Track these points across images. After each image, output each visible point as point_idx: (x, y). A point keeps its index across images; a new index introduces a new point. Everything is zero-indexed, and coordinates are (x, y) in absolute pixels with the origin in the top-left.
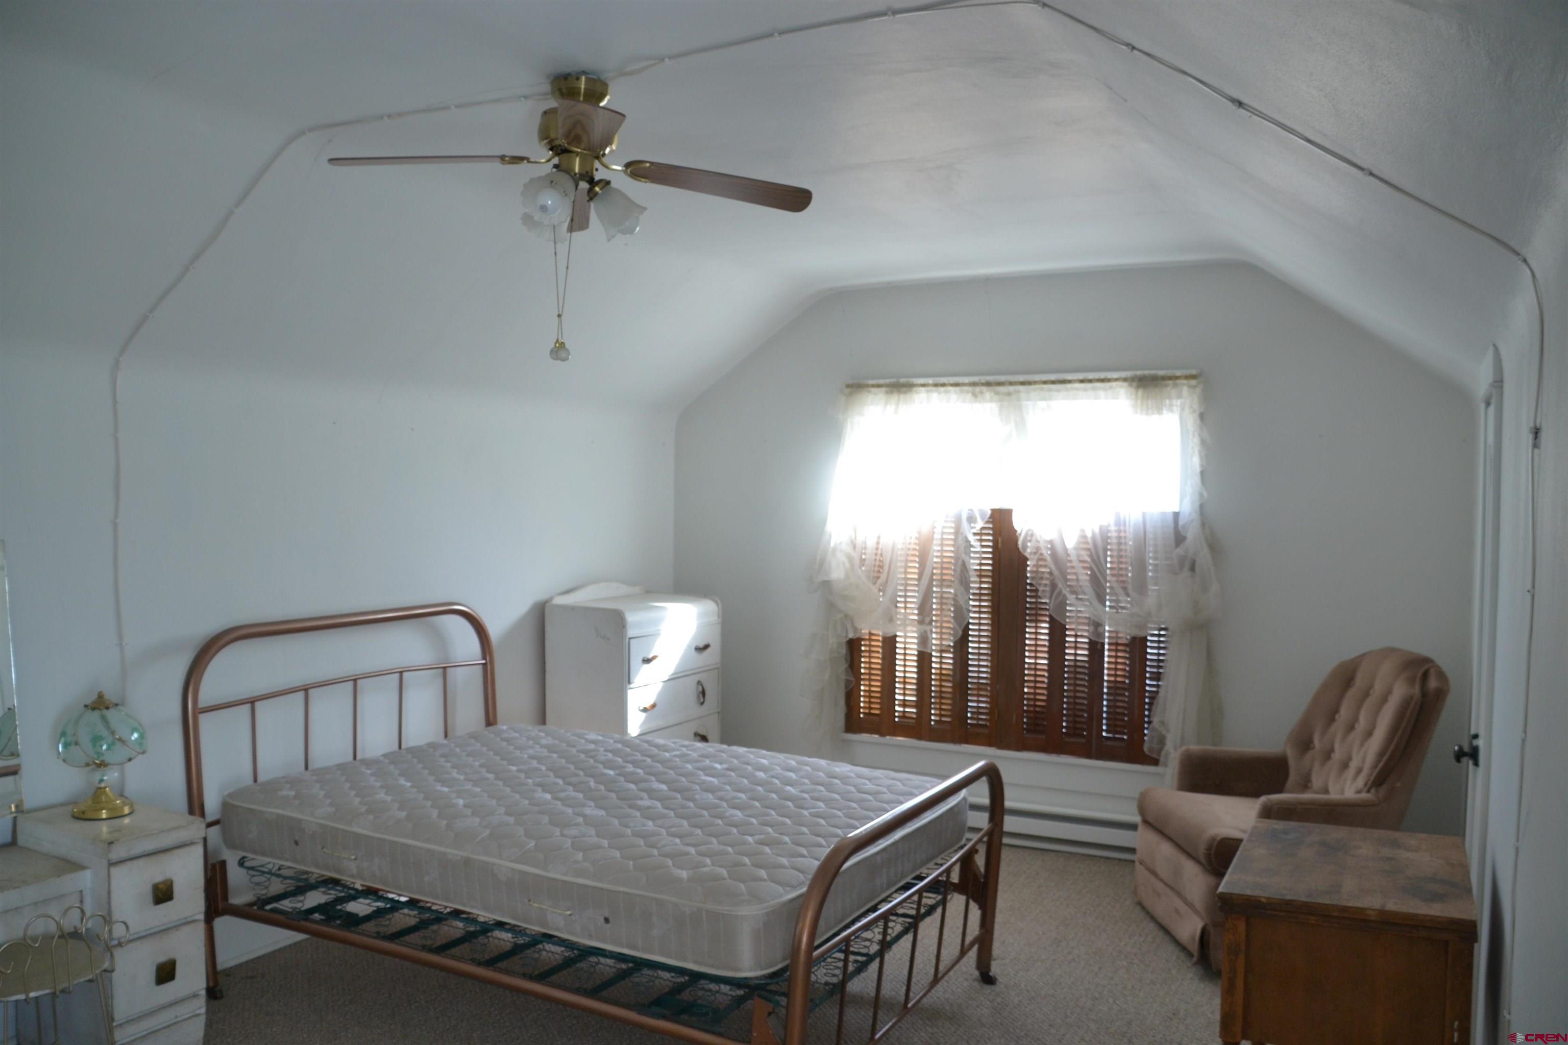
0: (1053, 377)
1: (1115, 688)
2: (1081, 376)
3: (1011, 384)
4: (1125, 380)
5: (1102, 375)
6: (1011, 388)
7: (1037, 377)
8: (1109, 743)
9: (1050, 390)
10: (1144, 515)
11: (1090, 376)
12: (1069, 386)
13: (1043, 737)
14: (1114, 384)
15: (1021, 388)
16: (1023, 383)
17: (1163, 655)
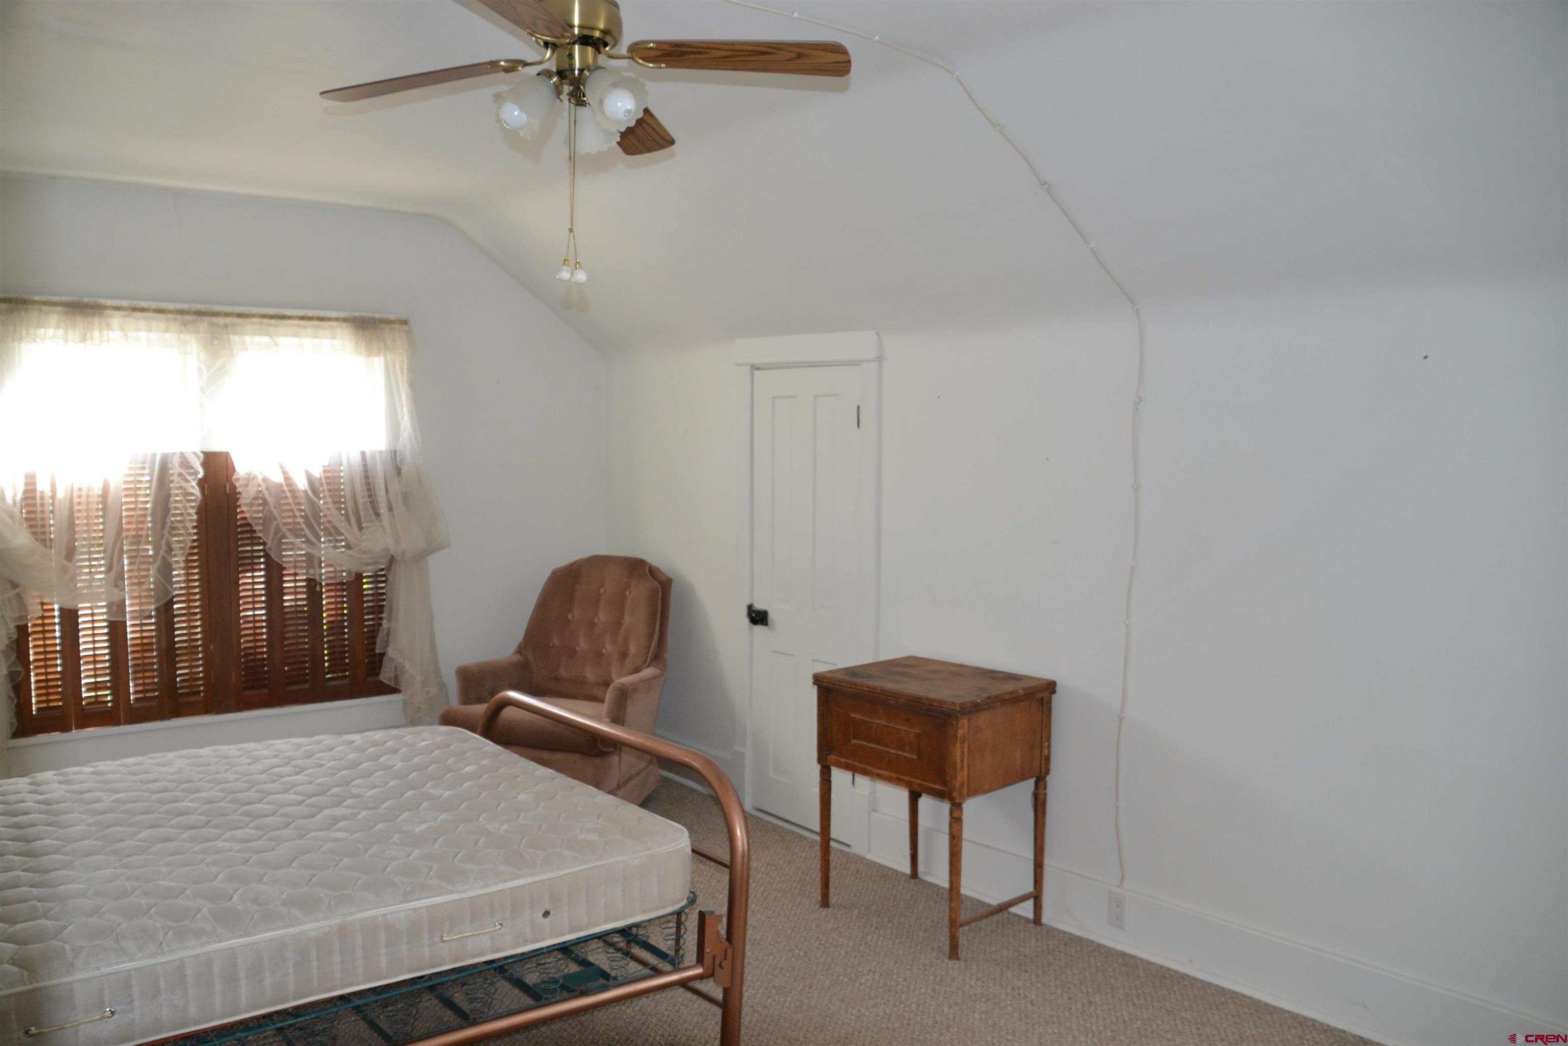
0: (272, 311)
1: (337, 627)
2: (300, 313)
3: (227, 315)
4: (345, 320)
5: (322, 314)
6: (228, 320)
7: (255, 310)
8: (333, 683)
9: (270, 325)
10: (363, 454)
11: (310, 313)
12: (289, 322)
13: (266, 691)
14: (333, 323)
15: (239, 320)
16: (240, 315)
17: (383, 588)
